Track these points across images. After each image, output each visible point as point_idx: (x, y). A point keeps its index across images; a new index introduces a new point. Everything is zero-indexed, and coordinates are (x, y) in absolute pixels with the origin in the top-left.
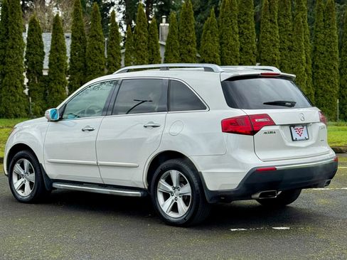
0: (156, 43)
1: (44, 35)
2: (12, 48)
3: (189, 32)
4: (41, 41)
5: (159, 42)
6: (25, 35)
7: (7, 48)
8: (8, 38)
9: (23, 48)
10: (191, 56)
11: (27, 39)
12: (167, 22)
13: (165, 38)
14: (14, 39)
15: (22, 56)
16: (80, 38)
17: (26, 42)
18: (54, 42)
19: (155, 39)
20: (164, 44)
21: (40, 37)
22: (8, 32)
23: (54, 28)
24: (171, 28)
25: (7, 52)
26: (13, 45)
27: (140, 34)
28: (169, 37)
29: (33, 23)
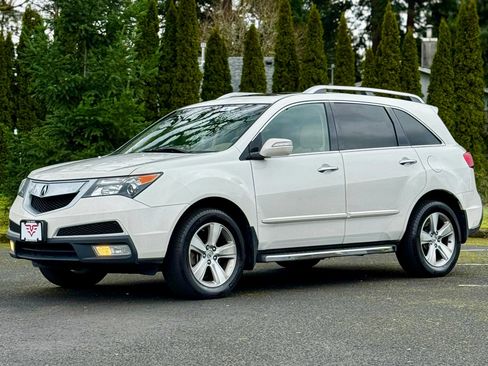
0: (414, 70)
1: (231, 60)
2: (182, 81)
3: (471, 51)
4: (226, 69)
5: (420, 69)
6: (202, 61)
7: (175, 81)
8: (175, 65)
9: (198, 82)
10: (473, 92)
11: (205, 67)
12: (434, 36)
13: (430, 63)
14: (184, 67)
15: (196, 94)
16: (288, 65)
17: (202, 71)
18: (247, 71)
19: (413, 64)
20: (428, 71)
21: (226, 63)
22: (175, 56)
23: (247, 49)
24: (440, 45)
25: (174, 87)
26: (183, 76)
27: (388, 56)
28: (436, 60)
29: (215, 41)
